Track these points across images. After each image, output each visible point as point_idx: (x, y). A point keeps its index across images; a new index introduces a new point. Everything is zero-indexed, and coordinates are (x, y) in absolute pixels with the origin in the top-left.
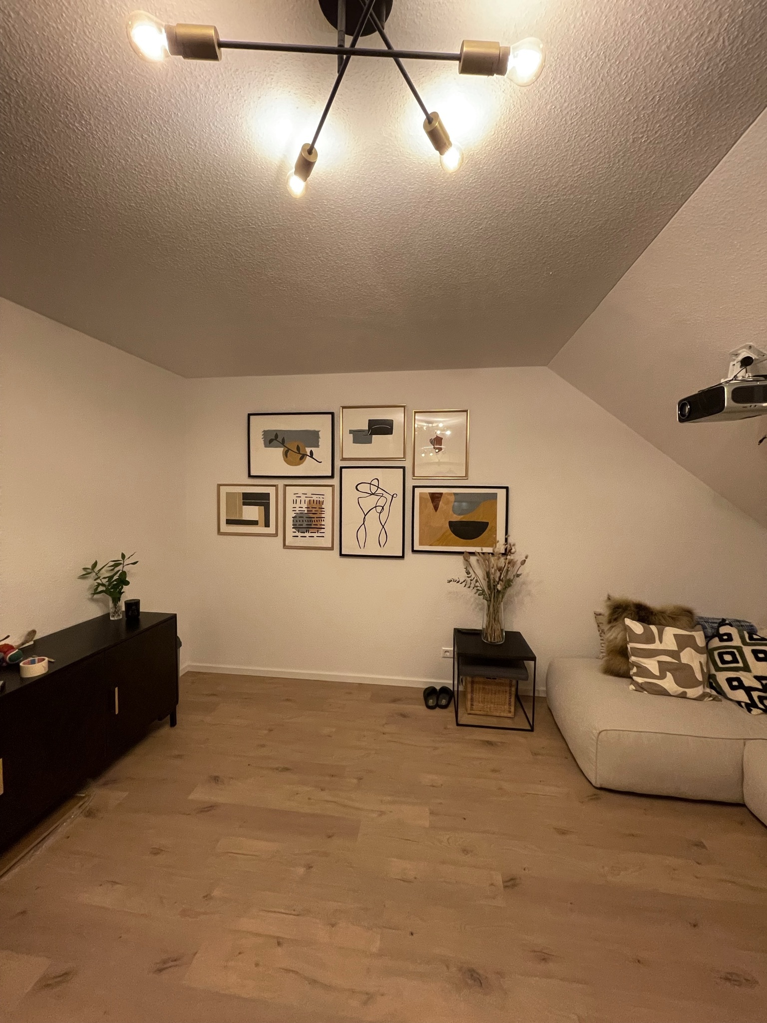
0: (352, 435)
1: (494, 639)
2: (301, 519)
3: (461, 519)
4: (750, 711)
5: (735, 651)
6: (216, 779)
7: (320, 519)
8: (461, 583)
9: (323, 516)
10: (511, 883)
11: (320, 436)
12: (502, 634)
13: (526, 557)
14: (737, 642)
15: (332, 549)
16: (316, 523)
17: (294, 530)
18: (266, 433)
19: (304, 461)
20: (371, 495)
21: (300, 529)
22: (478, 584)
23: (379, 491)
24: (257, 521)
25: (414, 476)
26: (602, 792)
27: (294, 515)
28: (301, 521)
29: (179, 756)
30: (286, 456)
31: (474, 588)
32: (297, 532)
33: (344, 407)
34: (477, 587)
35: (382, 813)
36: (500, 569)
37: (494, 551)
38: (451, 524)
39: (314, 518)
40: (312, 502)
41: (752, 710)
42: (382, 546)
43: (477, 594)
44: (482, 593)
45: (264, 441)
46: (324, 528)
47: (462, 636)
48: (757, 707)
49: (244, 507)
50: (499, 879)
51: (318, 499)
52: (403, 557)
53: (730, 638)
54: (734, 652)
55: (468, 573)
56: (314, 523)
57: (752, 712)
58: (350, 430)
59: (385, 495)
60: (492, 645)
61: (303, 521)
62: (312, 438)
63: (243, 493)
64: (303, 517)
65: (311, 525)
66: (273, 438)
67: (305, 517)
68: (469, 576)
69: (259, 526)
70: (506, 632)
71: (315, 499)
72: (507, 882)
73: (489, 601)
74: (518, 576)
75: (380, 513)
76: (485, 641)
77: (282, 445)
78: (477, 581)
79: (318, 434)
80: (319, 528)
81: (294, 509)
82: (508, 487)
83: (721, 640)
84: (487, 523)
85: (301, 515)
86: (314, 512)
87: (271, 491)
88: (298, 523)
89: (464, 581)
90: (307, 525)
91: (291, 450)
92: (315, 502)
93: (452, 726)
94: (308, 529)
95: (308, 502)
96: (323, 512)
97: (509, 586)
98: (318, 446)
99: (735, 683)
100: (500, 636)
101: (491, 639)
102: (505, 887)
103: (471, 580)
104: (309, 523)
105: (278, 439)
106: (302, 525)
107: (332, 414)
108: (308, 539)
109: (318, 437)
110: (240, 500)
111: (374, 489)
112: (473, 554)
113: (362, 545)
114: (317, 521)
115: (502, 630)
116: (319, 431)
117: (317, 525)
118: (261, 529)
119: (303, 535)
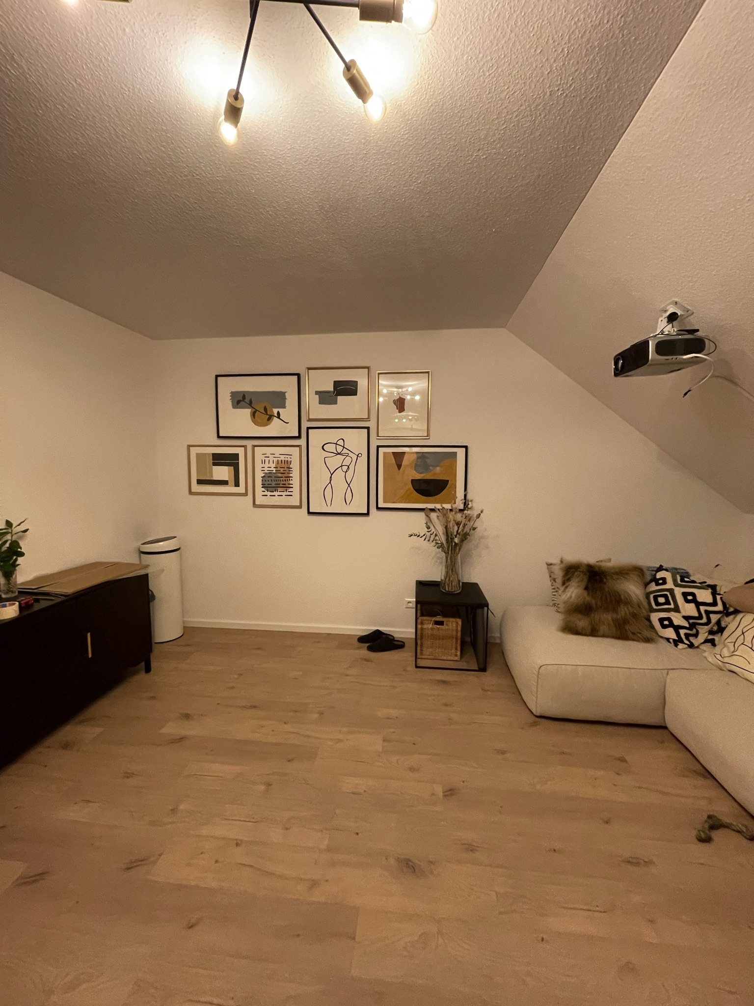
0: (318, 396)
1: (452, 589)
2: (270, 479)
3: (424, 477)
4: (676, 645)
5: (668, 593)
6: (187, 716)
7: (288, 478)
8: (421, 537)
9: (291, 475)
10: (450, 793)
11: (286, 397)
12: (459, 584)
13: (482, 512)
14: (670, 585)
15: (300, 507)
16: (284, 483)
17: (263, 489)
18: (233, 394)
19: (271, 422)
20: (337, 454)
21: (269, 489)
22: (437, 538)
23: (345, 451)
24: (227, 481)
25: (378, 436)
26: (543, 720)
27: (263, 475)
28: (270, 481)
29: (153, 698)
30: (254, 418)
31: (433, 541)
32: (266, 491)
33: (309, 369)
34: (436, 540)
35: (340, 741)
36: (458, 524)
37: (452, 507)
38: (414, 482)
39: (282, 477)
40: (280, 462)
41: (678, 645)
42: (348, 503)
43: (437, 546)
44: (441, 546)
45: (232, 402)
46: (292, 487)
47: (422, 586)
48: (682, 642)
49: (214, 467)
50: (439, 790)
51: (286, 459)
52: (367, 514)
53: (664, 581)
54: (666, 595)
55: (428, 528)
56: (282, 482)
57: (679, 647)
58: (316, 391)
59: (350, 454)
60: (450, 594)
61: (272, 481)
62: (279, 398)
63: (213, 454)
64: (271, 477)
65: (279, 484)
66: (241, 399)
67: (273, 477)
68: (429, 530)
69: (230, 486)
70: (462, 583)
71: (283, 459)
72: (445, 792)
73: (447, 553)
74: (474, 529)
75: (346, 471)
76: (444, 591)
77: (249, 406)
78: (436, 535)
79: (285, 395)
80: (287, 487)
81: (263, 469)
82: (467, 446)
83: (658, 584)
84: (448, 481)
85: (270, 475)
86: (282, 472)
87: (240, 451)
88: (267, 483)
89: (424, 535)
90: (275, 484)
91: (259, 411)
92: (283, 462)
93: (412, 668)
94: (276, 489)
95: (276, 462)
96: (291, 472)
97: (466, 539)
98: (284, 407)
99: (666, 623)
100: (458, 586)
101: (448, 588)
102: (445, 796)
103: (431, 534)
104: (278, 482)
105: (245, 401)
106: (271, 484)
107: (298, 375)
108: (278, 498)
109: (285, 399)
110: (210, 460)
111: (340, 449)
112: (432, 510)
113: (329, 504)
114: (285, 480)
115: (459, 581)
116: (286, 392)
117: (285, 484)
118: (231, 489)
119: (272, 494)
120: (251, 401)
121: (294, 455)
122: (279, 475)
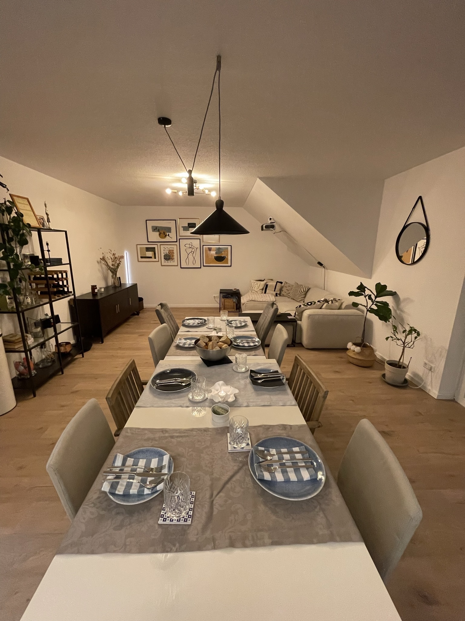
2: (167, 256)
3: (218, 255)
11: (171, 229)
15: (177, 266)
16: (172, 257)
18: (153, 227)
23: (192, 247)
24: (152, 257)
25: (203, 242)
27: (164, 255)
30: (160, 236)
33: (179, 218)
37: (227, 265)
38: (215, 257)
42: (194, 264)
63: (146, 247)
71: (171, 250)
80: (173, 259)
82: (231, 246)
84: (226, 257)
87: (156, 246)
88: (165, 258)
90: (169, 258)
98: (171, 232)
107: (175, 220)
108: (170, 263)
110: (145, 250)
111: (190, 247)
112: (221, 266)
113: (188, 264)
116: (171, 226)
118: (153, 259)
119: (168, 261)
120: (159, 230)
121: (175, 248)
122: (170, 255)
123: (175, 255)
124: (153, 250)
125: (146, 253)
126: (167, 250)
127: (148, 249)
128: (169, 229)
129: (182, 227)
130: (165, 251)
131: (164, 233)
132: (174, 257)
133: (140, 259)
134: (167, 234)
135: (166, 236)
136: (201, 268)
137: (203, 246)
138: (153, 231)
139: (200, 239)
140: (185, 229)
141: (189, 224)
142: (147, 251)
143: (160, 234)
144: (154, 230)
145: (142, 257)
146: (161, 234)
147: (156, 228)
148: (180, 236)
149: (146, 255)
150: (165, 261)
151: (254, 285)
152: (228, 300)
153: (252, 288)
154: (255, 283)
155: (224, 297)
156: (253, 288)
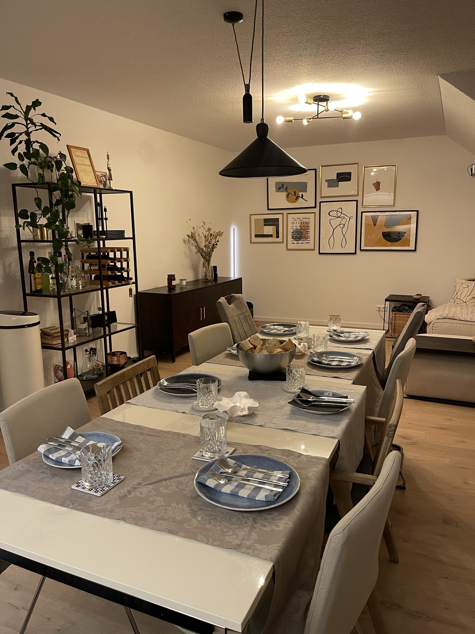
3: (390, 230)
7: (307, 233)
9: (309, 231)
15: (314, 250)
17: (292, 240)
18: (277, 184)
19: (298, 200)
20: (337, 217)
21: (296, 239)
23: (342, 215)
24: (272, 235)
25: (363, 206)
27: (292, 231)
28: (296, 234)
30: (288, 198)
33: (322, 166)
38: (383, 233)
42: (343, 247)
45: (276, 188)
46: (309, 238)
49: (265, 227)
56: (303, 235)
59: (346, 217)
63: (264, 219)
66: (281, 186)
67: (298, 232)
71: (305, 221)
75: (343, 228)
77: (285, 191)
80: (307, 238)
81: (293, 227)
82: (418, 210)
84: (405, 233)
86: (304, 229)
87: (280, 217)
88: (294, 236)
90: (300, 236)
92: (305, 223)
94: (300, 239)
95: (300, 223)
98: (306, 192)
105: (284, 187)
107: (316, 170)
108: (300, 244)
109: (307, 186)
110: (262, 223)
111: (339, 214)
113: (332, 247)
116: (307, 183)
117: (305, 236)
118: (274, 239)
119: (298, 242)
120: (287, 188)
121: (311, 218)
122: (303, 231)
123: (311, 230)
124: (274, 222)
125: (263, 227)
126: (297, 223)
127: (267, 222)
128: (303, 187)
129: (326, 181)
130: (295, 225)
131: (295, 193)
132: (309, 235)
133: (254, 239)
134: (300, 194)
135: (297, 198)
136: (355, 253)
137: (362, 212)
138: (276, 192)
139: (357, 201)
140: (332, 183)
141: (339, 175)
142: (265, 225)
143: (288, 196)
144: (280, 188)
145: (256, 236)
146: (290, 194)
147: (283, 185)
148: (322, 197)
149: (263, 232)
150: (294, 242)
151: (461, 288)
152: (403, 316)
153: (455, 293)
154: (464, 286)
155: (394, 309)
156: (459, 294)
